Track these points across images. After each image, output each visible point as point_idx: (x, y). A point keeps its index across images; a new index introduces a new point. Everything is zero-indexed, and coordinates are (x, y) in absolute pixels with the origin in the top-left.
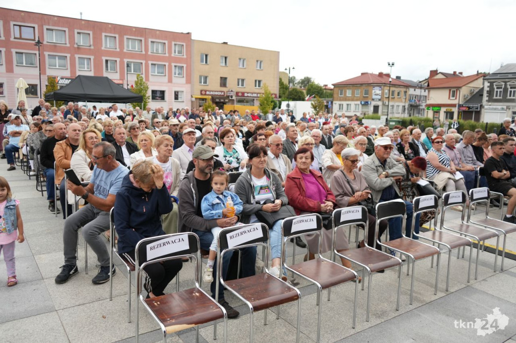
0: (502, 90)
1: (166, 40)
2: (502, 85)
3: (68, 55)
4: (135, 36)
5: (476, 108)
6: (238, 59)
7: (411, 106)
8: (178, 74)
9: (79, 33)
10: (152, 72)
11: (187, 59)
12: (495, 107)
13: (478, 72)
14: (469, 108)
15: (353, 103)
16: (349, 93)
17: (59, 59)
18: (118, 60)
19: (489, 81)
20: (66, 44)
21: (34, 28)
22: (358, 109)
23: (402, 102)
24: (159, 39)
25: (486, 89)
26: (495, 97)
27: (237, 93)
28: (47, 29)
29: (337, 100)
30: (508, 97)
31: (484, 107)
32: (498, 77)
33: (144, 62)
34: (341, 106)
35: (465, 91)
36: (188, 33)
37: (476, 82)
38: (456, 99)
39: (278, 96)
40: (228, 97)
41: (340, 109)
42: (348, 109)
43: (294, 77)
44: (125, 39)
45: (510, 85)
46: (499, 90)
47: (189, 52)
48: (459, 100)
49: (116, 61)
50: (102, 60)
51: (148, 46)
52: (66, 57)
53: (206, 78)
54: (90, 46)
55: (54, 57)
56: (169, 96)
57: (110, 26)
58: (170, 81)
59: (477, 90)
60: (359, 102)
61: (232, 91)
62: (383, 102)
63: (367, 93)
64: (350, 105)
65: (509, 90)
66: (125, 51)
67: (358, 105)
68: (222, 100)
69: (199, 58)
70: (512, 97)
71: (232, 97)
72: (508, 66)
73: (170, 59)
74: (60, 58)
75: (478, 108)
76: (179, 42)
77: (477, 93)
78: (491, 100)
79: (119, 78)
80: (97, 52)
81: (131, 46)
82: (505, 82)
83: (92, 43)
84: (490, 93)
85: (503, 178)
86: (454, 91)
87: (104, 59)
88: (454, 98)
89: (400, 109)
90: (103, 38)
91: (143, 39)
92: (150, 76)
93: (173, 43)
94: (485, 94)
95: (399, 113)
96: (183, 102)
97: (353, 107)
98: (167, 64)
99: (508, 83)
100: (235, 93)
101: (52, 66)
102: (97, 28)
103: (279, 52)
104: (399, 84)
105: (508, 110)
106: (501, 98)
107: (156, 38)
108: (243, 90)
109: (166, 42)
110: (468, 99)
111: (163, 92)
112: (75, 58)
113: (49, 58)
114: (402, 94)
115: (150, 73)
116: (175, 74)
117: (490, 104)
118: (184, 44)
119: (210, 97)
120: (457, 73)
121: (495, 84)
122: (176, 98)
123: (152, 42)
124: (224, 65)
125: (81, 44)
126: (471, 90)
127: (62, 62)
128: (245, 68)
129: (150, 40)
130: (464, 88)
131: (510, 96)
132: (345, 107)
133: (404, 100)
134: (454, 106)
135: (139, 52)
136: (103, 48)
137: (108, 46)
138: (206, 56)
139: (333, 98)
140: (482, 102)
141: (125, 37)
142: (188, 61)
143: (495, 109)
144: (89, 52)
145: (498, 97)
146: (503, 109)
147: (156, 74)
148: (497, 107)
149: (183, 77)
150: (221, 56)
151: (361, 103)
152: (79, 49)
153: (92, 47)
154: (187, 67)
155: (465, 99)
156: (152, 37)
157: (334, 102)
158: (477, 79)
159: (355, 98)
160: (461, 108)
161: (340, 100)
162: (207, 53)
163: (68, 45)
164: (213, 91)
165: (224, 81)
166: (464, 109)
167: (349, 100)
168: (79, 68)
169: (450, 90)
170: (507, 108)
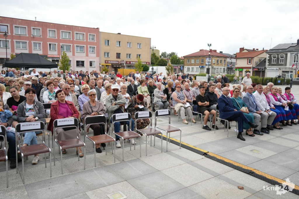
0: (276, 59)
1: (85, 32)
2: (276, 56)
3: (28, 42)
4: (66, 30)
5: (262, 69)
6: (127, 42)
7: (228, 68)
8: (92, 52)
9: (33, 29)
10: (76, 51)
11: (96, 43)
12: (272, 68)
13: (263, 48)
14: (258, 69)
15: (195, 67)
16: (193, 61)
17: (22, 44)
18: (57, 44)
19: (269, 54)
20: (26, 35)
21: (7, 26)
22: (198, 71)
23: (223, 66)
24: (80, 31)
25: (268, 58)
26: (272, 63)
27: (126, 62)
28: (15, 27)
29: (186, 66)
30: (280, 63)
31: (266, 69)
32: (274, 52)
33: (72, 45)
34: (188, 69)
35: (256, 60)
36: (97, 28)
37: (262, 54)
38: (251, 64)
39: (150, 63)
40: (121, 64)
41: (188, 70)
42: (192, 71)
43: (166, 53)
44: (61, 32)
45: (280, 56)
46: (274, 59)
47: (98, 39)
48: (253, 65)
49: (55, 44)
50: (47, 44)
51: (74, 35)
52: (26, 42)
53: (108, 53)
54: (40, 36)
55: (19, 42)
56: (87, 64)
57: (52, 25)
58: (87, 55)
59: (263, 59)
60: (198, 67)
61: (123, 61)
62: (212, 66)
63: (203, 61)
64: (194, 68)
65: (280, 59)
66: (61, 38)
67: (198, 68)
68: (117, 66)
69: (104, 42)
70: (282, 63)
71: (123, 64)
72: (280, 45)
73: (87, 43)
74: (23, 42)
75: (263, 69)
76: (92, 33)
77: (263, 60)
78: (270, 64)
79: (57, 54)
80: (44, 39)
81: (64, 36)
82: (278, 54)
83: (41, 34)
84: (270, 60)
85: (205, 106)
86: (250, 60)
87: (48, 43)
88: (250, 64)
89: (222, 70)
90: (48, 31)
91: (71, 32)
92: (75, 52)
93: (89, 34)
94: (267, 61)
95: (222, 72)
96: (95, 67)
97: (195, 69)
98: (85, 46)
99: (279, 55)
100: (125, 62)
101: (18, 47)
102: (44, 26)
103: (150, 39)
104: (221, 56)
105: (280, 70)
106: (276, 63)
107: (79, 31)
108: (130, 60)
109: (85, 33)
110: (258, 64)
111: (83, 62)
112: (31, 43)
113: (16, 43)
114: (223, 61)
115: (75, 51)
116: (90, 51)
117: (270, 67)
118: (95, 34)
119: (111, 64)
120: (255, 49)
121: (272, 55)
122: (91, 65)
123: (76, 33)
124: (119, 46)
125: (35, 35)
126: (260, 59)
127: (24, 45)
128: (131, 48)
129: (75, 32)
130: (255, 58)
131: (281, 62)
132: (191, 69)
133: (224, 65)
134: (250, 68)
135: (69, 39)
136: (48, 37)
137: (51, 36)
138: (108, 41)
139: (184, 64)
140: (265, 66)
141: (61, 31)
142: (98, 44)
143: (273, 70)
144: (39, 39)
145: (274, 63)
146: (277, 70)
147: (79, 51)
148: (274, 68)
149: (95, 53)
150: (117, 41)
151: (200, 67)
152: (34, 38)
153: (41, 37)
154: (97, 47)
155: (256, 64)
156: (77, 31)
157: (185, 67)
158: (263, 53)
159: (196, 64)
160: (254, 69)
161: (188, 65)
162: (108, 40)
163: (27, 36)
164: (112, 61)
165: (118, 55)
166: (256, 70)
167: (193, 65)
168: (34, 49)
169: (248, 59)
170: (279, 69)
